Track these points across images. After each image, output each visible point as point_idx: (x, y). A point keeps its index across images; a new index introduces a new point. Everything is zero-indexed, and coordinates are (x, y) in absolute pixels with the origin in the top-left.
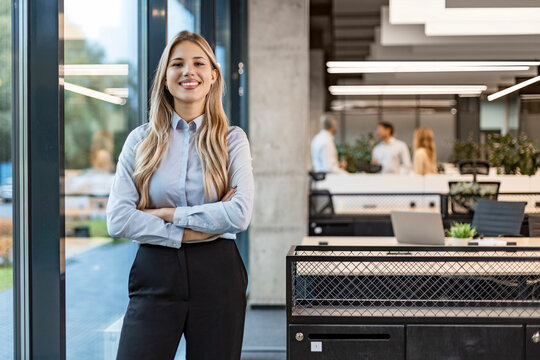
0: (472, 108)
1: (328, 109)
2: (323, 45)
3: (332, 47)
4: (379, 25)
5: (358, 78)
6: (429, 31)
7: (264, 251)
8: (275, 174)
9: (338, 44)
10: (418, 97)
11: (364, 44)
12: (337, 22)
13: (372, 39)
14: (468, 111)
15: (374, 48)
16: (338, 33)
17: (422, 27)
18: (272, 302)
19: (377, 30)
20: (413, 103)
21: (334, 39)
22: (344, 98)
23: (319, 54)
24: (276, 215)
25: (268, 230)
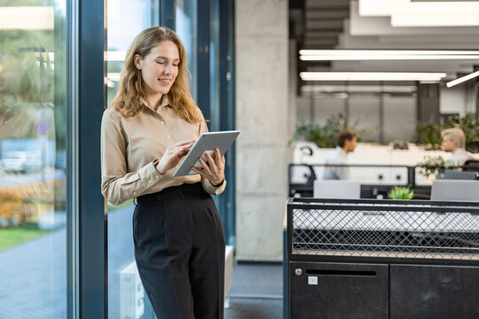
0: (432, 94)
1: (299, 93)
3: (303, 37)
4: (348, 17)
5: (326, 65)
6: (395, 22)
9: (309, 35)
10: (382, 83)
11: (332, 34)
12: (309, 15)
13: (341, 30)
14: (428, 96)
15: (343, 38)
16: (310, 25)
17: (388, 19)
18: (256, 259)
19: (346, 22)
20: (377, 89)
22: (313, 83)
23: (293, 43)
24: (260, 183)
25: (253, 195)
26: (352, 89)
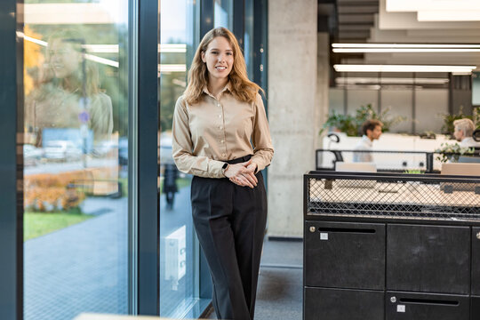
0: (464, 86)
1: (333, 84)
2: (328, 28)
3: (336, 30)
4: (378, 12)
5: (359, 58)
6: (421, 18)
7: (279, 194)
8: (289, 132)
9: (341, 28)
10: (414, 75)
11: (363, 28)
12: (341, 9)
13: (372, 24)
14: (460, 88)
15: (374, 31)
16: (342, 19)
17: (415, 14)
18: (286, 236)
19: (376, 16)
20: (410, 81)
21: (338, 23)
22: (346, 75)
23: (326, 36)
24: (290, 166)
25: (284, 177)
26: (384, 80)
